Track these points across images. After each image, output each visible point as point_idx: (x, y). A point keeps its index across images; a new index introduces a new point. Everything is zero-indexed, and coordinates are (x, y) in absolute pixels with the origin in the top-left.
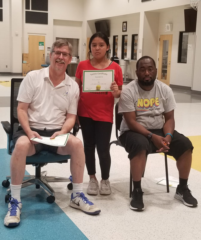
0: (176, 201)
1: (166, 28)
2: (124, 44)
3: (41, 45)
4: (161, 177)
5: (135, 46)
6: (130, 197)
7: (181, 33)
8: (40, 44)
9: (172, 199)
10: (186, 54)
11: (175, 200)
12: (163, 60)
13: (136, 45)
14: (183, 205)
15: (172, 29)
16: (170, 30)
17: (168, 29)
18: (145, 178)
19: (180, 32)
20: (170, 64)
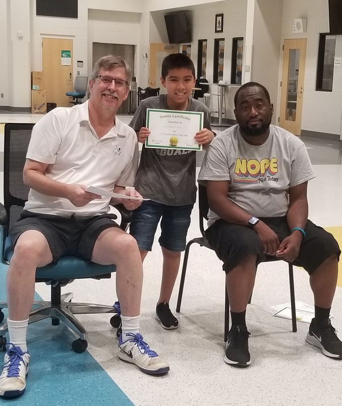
0: (309, 348)
1: (295, 26)
2: (218, 54)
3: (66, 57)
4: (283, 303)
5: (239, 58)
6: (226, 341)
7: (322, 37)
8: (64, 55)
9: (301, 345)
10: (331, 74)
11: (306, 345)
12: (289, 84)
13: (241, 57)
14: (321, 354)
15: (305, 30)
16: (301, 30)
17: (299, 28)
18: (254, 305)
19: (320, 34)
20: (301, 93)
